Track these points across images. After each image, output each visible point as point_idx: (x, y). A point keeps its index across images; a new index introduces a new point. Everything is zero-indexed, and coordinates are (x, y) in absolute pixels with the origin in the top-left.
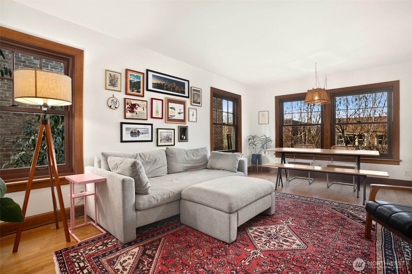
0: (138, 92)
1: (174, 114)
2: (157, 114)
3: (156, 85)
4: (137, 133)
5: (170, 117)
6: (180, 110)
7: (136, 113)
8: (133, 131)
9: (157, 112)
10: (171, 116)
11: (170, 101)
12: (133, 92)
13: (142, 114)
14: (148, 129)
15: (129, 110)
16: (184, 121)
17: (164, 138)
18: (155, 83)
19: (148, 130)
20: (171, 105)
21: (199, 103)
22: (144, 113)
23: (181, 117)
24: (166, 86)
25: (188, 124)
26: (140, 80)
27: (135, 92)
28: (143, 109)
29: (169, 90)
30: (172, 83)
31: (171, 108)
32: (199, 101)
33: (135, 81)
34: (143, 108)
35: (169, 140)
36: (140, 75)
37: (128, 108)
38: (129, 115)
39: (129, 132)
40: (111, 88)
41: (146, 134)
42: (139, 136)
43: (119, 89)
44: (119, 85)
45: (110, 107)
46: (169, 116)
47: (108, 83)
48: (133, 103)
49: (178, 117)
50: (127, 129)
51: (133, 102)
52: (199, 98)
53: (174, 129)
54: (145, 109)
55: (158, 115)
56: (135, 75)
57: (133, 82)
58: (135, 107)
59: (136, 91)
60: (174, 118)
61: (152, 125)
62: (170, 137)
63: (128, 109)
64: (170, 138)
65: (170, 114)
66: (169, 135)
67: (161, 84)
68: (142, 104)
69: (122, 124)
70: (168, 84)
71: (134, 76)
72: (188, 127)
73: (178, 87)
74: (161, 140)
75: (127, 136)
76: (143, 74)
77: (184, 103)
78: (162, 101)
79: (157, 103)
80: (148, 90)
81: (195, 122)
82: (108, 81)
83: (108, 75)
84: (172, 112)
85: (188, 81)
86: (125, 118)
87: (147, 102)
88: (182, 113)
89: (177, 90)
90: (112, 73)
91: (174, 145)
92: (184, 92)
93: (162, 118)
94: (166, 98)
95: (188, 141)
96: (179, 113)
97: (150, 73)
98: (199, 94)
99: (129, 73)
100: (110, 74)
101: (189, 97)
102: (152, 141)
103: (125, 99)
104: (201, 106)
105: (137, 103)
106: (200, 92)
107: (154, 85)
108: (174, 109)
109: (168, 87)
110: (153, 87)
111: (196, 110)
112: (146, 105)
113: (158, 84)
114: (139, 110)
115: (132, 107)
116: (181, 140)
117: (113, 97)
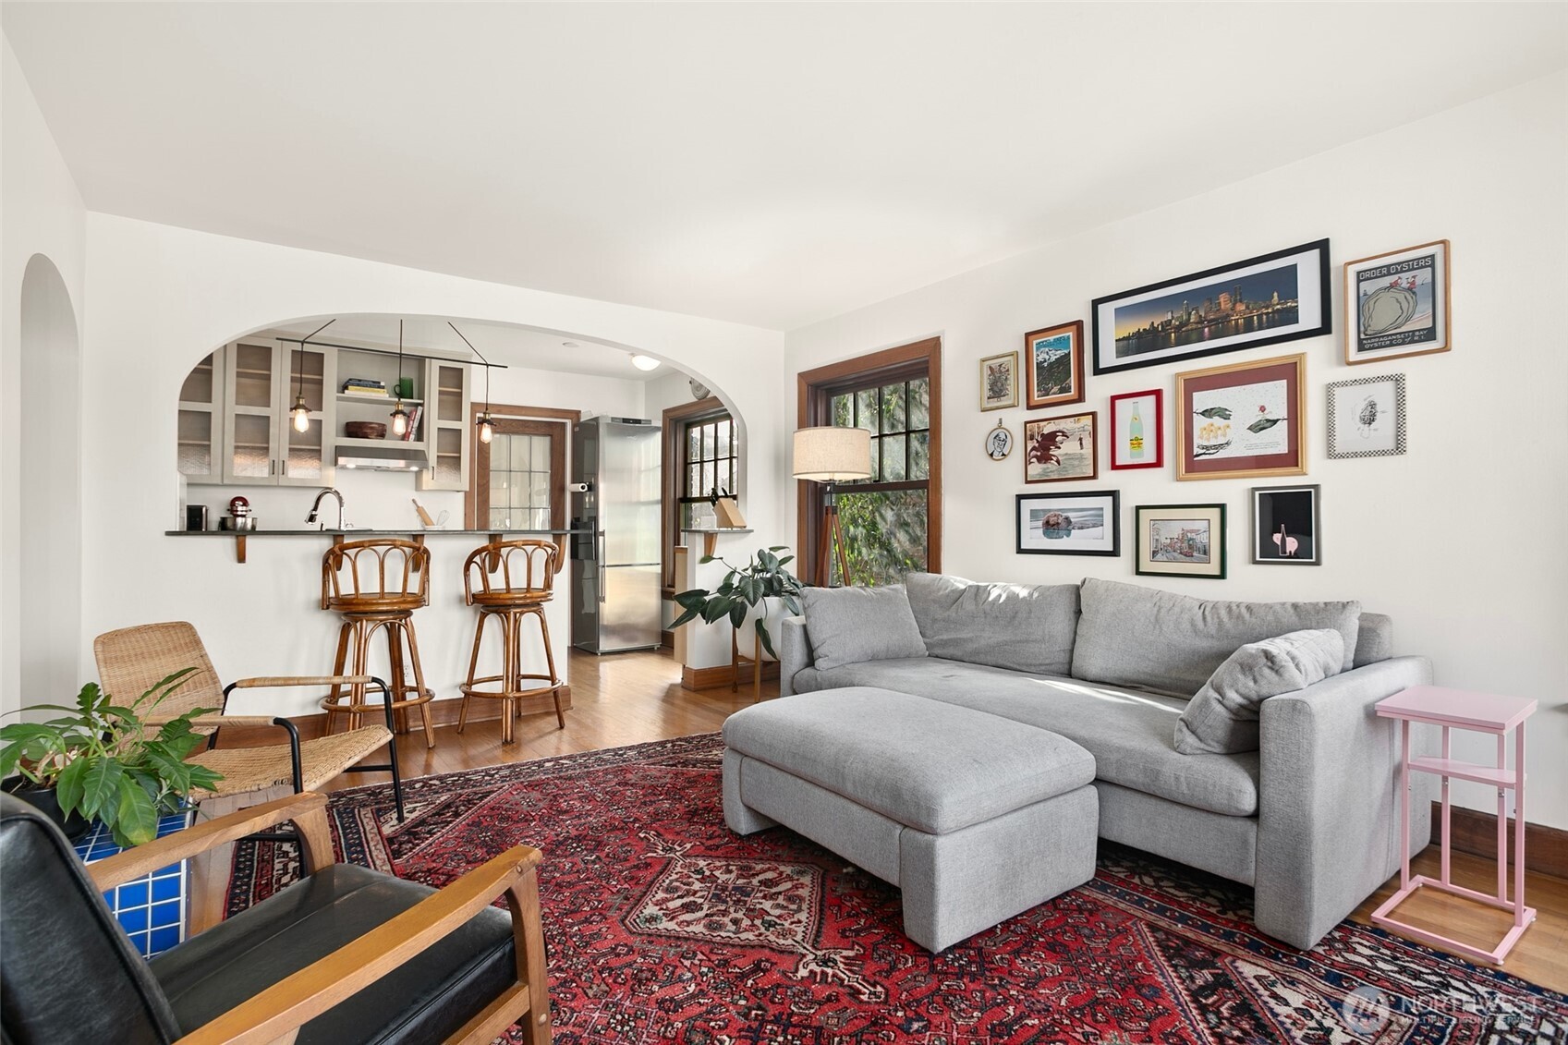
0: (1062, 390)
1: (1225, 435)
2: (1137, 450)
4: (1063, 524)
5: (1198, 455)
6: (1263, 409)
7: (1058, 462)
8: (1052, 520)
9: (1136, 442)
10: (1207, 448)
11: (1195, 384)
12: (1048, 395)
13: (1076, 463)
14: (1102, 509)
15: (1036, 456)
16: (1292, 459)
17: (1170, 545)
18: (1126, 335)
19: (1102, 516)
20: (1202, 400)
21: (1430, 334)
22: (1081, 458)
23: (1275, 442)
24: (1178, 329)
25: (1316, 470)
26: (1068, 348)
27: (1054, 394)
28: (1081, 444)
29: (1194, 336)
30: (1210, 300)
31: (1207, 413)
32: (1420, 322)
33: (1053, 359)
34: (1081, 439)
35: (1195, 554)
36: (1067, 334)
37: (1034, 449)
38: (1036, 469)
39: (1040, 523)
40: (994, 403)
41: (1093, 527)
42: (1068, 535)
43: (1010, 402)
44: (1011, 388)
45: (992, 455)
46: (1196, 451)
47: (987, 393)
48: (1045, 432)
49: (1249, 447)
50: (1034, 514)
51: (1048, 429)
52: (1425, 308)
53: (1222, 507)
54: (1088, 442)
55: (1141, 455)
56: (1052, 338)
57: (1046, 364)
59: (1056, 389)
60: (1221, 454)
61: (1114, 494)
62: (1202, 539)
63: (1034, 453)
64: (1200, 545)
65: (1197, 441)
66: (1197, 532)
67: (1153, 330)
68: (1077, 425)
69: (1020, 498)
70: (1190, 314)
71: (1049, 344)
72: (1316, 487)
73: (1247, 307)
74: (1155, 553)
75: (1034, 538)
76: (1074, 327)
77: (1290, 373)
78: (1158, 394)
79: (1136, 409)
80: (1098, 371)
81: (1383, 453)
82: (986, 386)
83: (987, 372)
84: (1210, 429)
85: (1323, 246)
86: (1027, 482)
87: (1094, 414)
88: (1275, 422)
89: (1241, 321)
90: (994, 363)
91: (1222, 576)
92: (1291, 316)
93: (1159, 463)
94: (1178, 375)
95: (1318, 563)
96: (1258, 428)
97: (1107, 311)
98: (1418, 282)
99: (1035, 342)
100: (990, 367)
101: (1325, 329)
102: (1115, 553)
103: (1026, 423)
104: (1446, 348)
105: (1061, 428)
106: (1433, 266)
107: (1121, 343)
108: (1223, 414)
109: (1190, 327)
110: (1120, 353)
111: (1398, 380)
112: (1091, 429)
113: (1138, 335)
114: (1067, 448)
115: (1044, 446)
116: (1268, 553)
117: (1000, 427)
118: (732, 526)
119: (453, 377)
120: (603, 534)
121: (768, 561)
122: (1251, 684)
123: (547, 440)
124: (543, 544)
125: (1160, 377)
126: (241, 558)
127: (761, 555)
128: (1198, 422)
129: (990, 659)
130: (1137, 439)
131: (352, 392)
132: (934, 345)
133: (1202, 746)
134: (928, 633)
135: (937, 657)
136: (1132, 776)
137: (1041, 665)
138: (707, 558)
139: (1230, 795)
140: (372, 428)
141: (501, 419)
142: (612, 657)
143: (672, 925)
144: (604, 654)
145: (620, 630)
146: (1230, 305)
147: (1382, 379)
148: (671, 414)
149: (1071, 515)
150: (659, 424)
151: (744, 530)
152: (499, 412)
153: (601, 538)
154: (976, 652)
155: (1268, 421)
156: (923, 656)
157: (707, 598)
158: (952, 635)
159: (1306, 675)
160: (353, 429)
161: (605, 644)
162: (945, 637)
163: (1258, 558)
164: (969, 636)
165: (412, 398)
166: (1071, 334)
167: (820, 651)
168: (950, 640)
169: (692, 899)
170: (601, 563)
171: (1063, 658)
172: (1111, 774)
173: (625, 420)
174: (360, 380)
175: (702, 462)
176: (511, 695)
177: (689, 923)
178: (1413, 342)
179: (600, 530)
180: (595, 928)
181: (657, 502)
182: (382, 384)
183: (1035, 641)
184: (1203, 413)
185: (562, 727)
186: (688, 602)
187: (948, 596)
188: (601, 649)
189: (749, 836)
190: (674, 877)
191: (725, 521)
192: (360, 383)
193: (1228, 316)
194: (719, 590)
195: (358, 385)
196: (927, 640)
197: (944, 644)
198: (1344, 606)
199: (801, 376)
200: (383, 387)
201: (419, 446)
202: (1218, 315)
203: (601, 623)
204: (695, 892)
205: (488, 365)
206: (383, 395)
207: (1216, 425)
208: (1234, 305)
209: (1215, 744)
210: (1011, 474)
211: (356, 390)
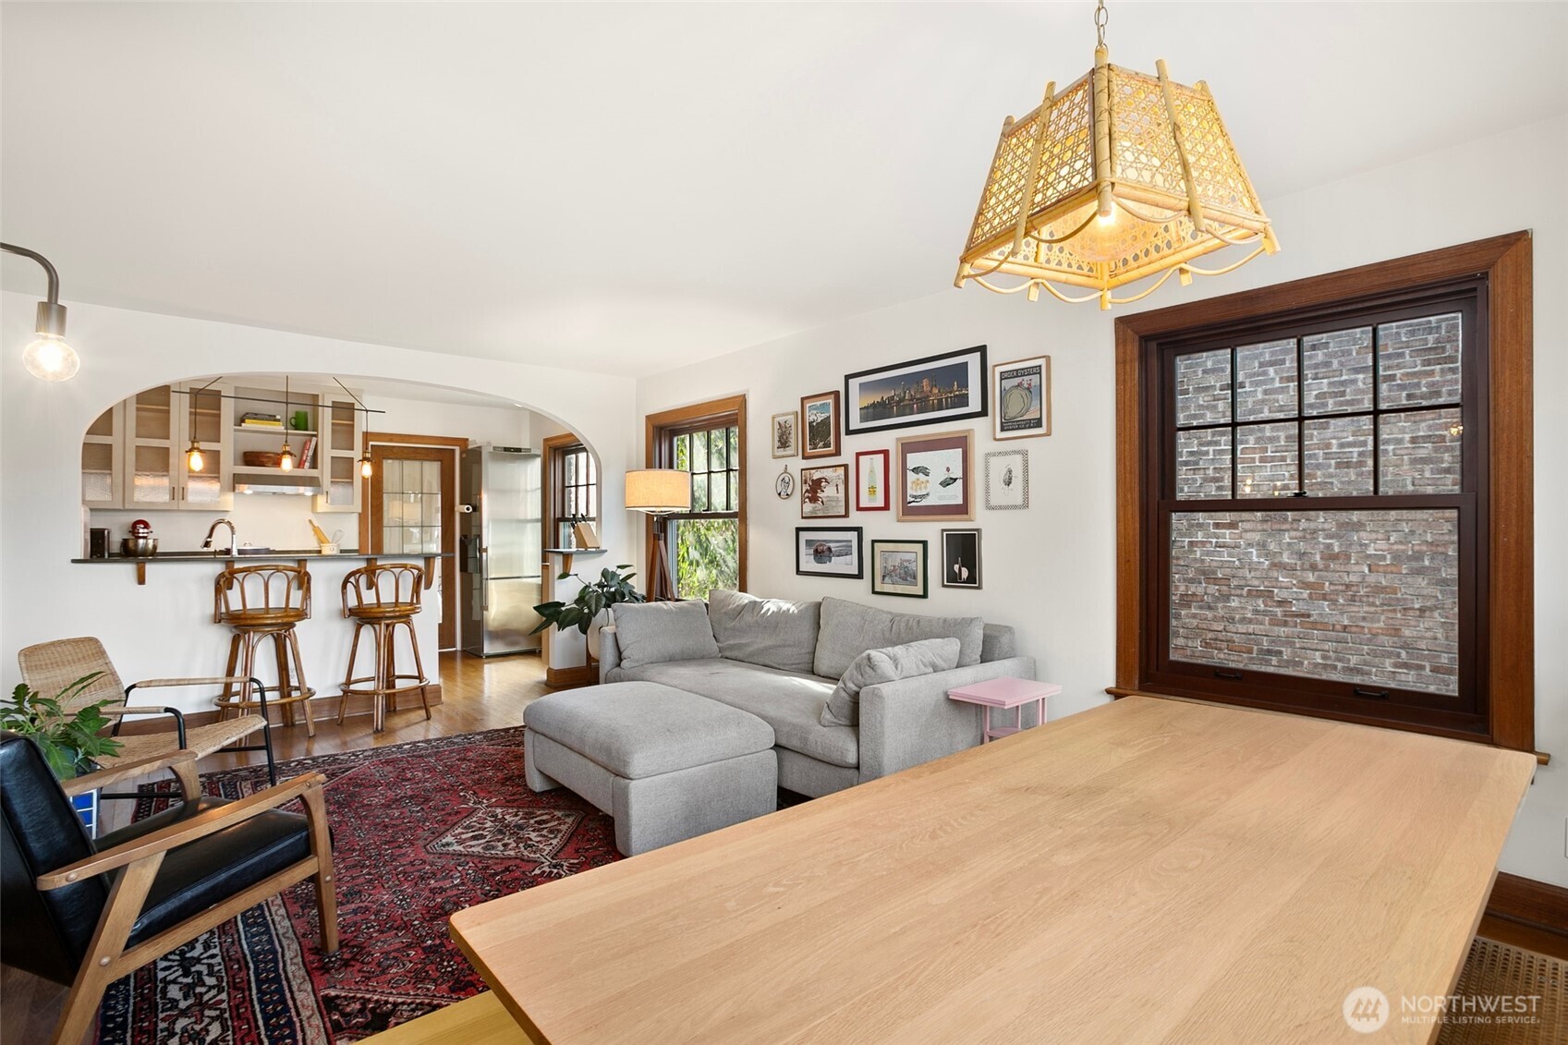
0: (826, 445)
1: (926, 488)
2: (872, 497)
3: (871, 410)
4: (827, 552)
5: (910, 503)
6: (948, 470)
7: (822, 502)
8: (820, 549)
9: (872, 490)
10: (915, 497)
11: (908, 447)
12: (815, 448)
13: (834, 504)
14: (851, 541)
15: (808, 497)
16: (962, 510)
17: (893, 571)
18: (867, 405)
19: (852, 546)
20: (914, 459)
21: (1038, 423)
22: (837, 500)
23: (954, 495)
24: (898, 402)
25: (980, 519)
26: (829, 412)
27: (820, 448)
28: (838, 489)
29: (908, 411)
30: (918, 383)
31: (916, 470)
32: (1033, 415)
33: (819, 420)
34: (837, 485)
35: (908, 579)
36: (828, 401)
37: (807, 491)
38: (808, 507)
39: (812, 551)
40: (781, 452)
41: (846, 555)
42: (830, 561)
43: (791, 452)
44: (792, 441)
45: (779, 494)
46: (909, 499)
47: (777, 444)
48: (815, 478)
49: (940, 498)
50: (809, 543)
51: (817, 475)
52: (1036, 403)
53: (925, 543)
54: (842, 488)
55: (875, 500)
56: (818, 403)
57: (814, 424)
58: (820, 487)
59: (821, 444)
60: (924, 503)
61: (859, 530)
62: (912, 566)
63: (807, 494)
64: (911, 572)
65: (910, 492)
66: (909, 561)
67: (884, 402)
68: (835, 474)
69: (798, 530)
70: (905, 393)
71: (816, 408)
72: (979, 530)
73: (939, 391)
74: (884, 577)
75: (809, 563)
76: (833, 396)
77: (961, 442)
78: (886, 453)
79: (872, 463)
80: (849, 432)
81: (1015, 507)
82: (777, 439)
83: (777, 426)
84: (916, 483)
85: (982, 350)
86: (803, 518)
87: (846, 466)
88: (955, 480)
89: (935, 401)
90: (781, 419)
91: (925, 596)
92: (963, 400)
93: (886, 507)
94: (898, 439)
95: (979, 588)
96: (945, 483)
97: (854, 383)
98: (1033, 384)
99: (808, 405)
100: (779, 423)
101: (984, 412)
102: (860, 576)
103: (802, 470)
104: (1048, 434)
105: (824, 475)
106: (1040, 373)
107: (863, 411)
108: (924, 471)
109: (905, 403)
110: (863, 419)
111: (1024, 454)
112: (843, 477)
113: (874, 405)
114: (828, 492)
115: (814, 489)
116: (952, 579)
117: (786, 472)
118: (586, 547)
119: (345, 411)
120: (486, 550)
121: (609, 579)
122: (860, 677)
123: (439, 463)
124: (409, 566)
125: (888, 440)
126: (141, 580)
127: (605, 573)
128: (911, 476)
129: (761, 660)
130: (873, 487)
131: (248, 425)
132: (741, 401)
133: (835, 720)
134: (721, 639)
135: (727, 658)
136: (794, 743)
137: (792, 664)
138: (565, 575)
139: (842, 753)
140: (268, 457)
141: (394, 447)
142: (495, 659)
143: (460, 848)
144: (489, 657)
145: (501, 634)
146: (929, 389)
147: (1015, 452)
148: (551, 443)
149: (831, 545)
150: (539, 451)
151: (600, 552)
152: (391, 441)
153: (484, 554)
154: (752, 654)
155: (951, 479)
156: (716, 657)
157: (563, 609)
158: (737, 641)
159: (902, 671)
160: (251, 458)
161: (488, 648)
162: (732, 642)
163: (945, 583)
164: (748, 641)
165: (307, 430)
166: (830, 401)
167: (624, 654)
168: (735, 645)
169: (481, 832)
170: (485, 576)
171: (807, 658)
172: (783, 742)
173: (506, 449)
174: (256, 414)
175: (577, 486)
176: (381, 692)
177: (471, 846)
178: (1030, 427)
179: (484, 547)
180: (403, 851)
181: (537, 521)
182: (278, 417)
183: (789, 646)
184: (913, 470)
185: (428, 718)
186: (547, 612)
187: (734, 609)
188: (485, 652)
189: (543, 793)
190: (475, 819)
191: (581, 543)
192: (256, 416)
193: (928, 396)
194: (576, 602)
195: (255, 419)
196: (720, 645)
197: (732, 647)
198: (972, 620)
199: (648, 417)
200: (279, 420)
201: (313, 473)
202: (923, 395)
203: (484, 629)
204: (486, 828)
205: (367, 411)
206: (280, 428)
207: (921, 480)
208: (932, 388)
209: (843, 719)
210: (792, 512)
211: (252, 423)
